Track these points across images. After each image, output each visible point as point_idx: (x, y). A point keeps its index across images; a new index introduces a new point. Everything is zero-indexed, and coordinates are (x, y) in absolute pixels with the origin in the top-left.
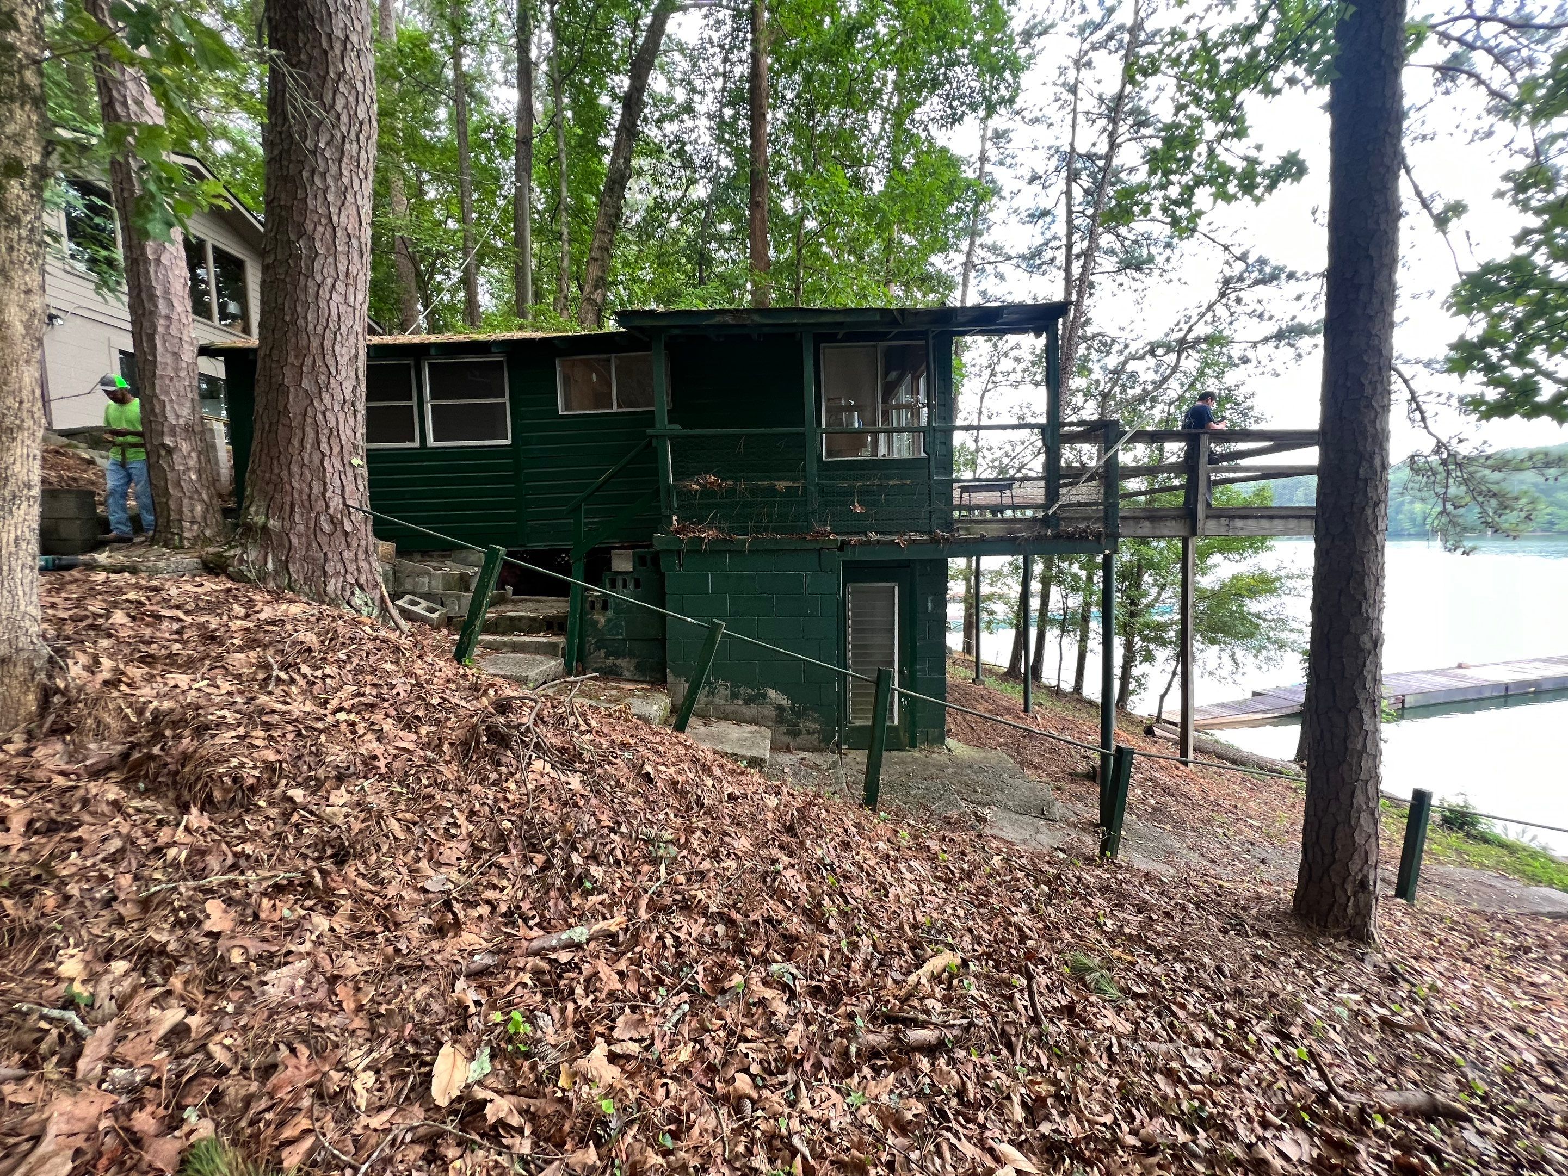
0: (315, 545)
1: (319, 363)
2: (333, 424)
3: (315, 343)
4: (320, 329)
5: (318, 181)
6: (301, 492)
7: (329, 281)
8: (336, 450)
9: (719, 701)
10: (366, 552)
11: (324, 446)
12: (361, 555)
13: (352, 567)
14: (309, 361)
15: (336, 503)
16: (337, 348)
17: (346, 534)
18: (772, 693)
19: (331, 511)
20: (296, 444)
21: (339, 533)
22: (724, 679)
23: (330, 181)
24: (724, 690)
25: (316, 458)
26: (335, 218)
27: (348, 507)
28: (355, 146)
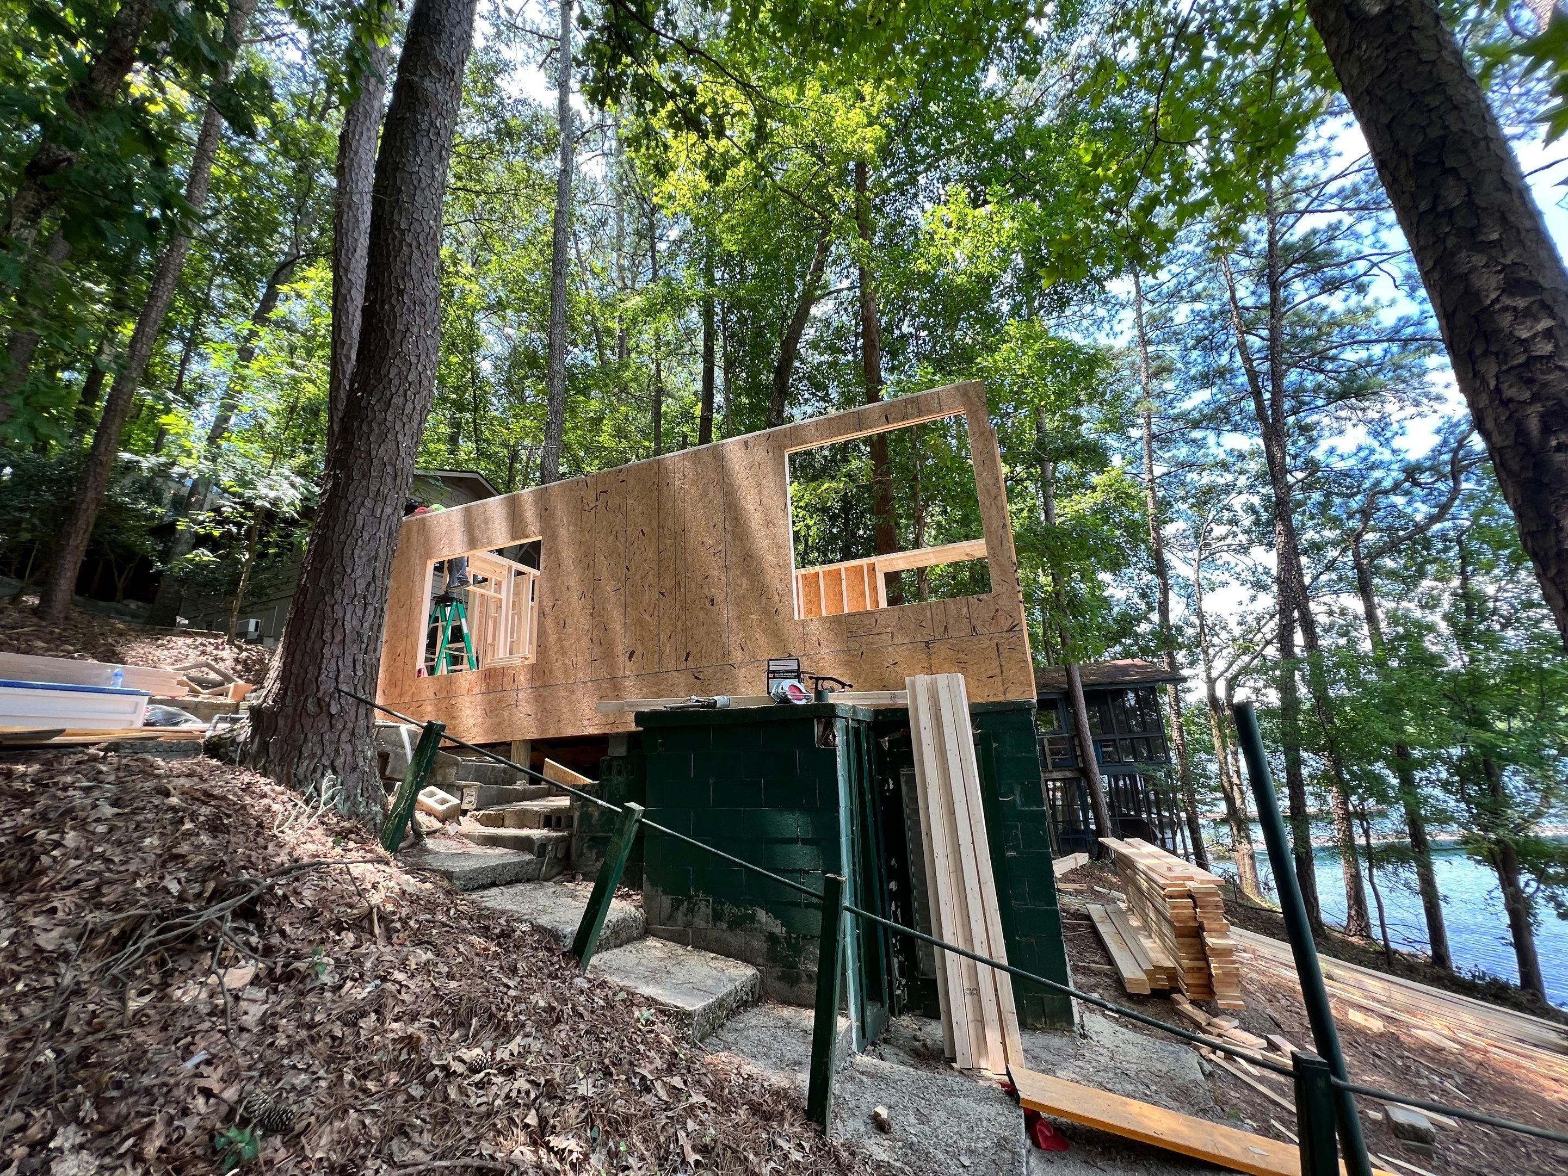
0: (297, 726)
1: (337, 564)
2: (340, 615)
3: (336, 549)
4: (343, 537)
5: (365, 427)
6: (297, 676)
7: (359, 500)
8: (339, 638)
9: (699, 922)
10: (353, 734)
11: (327, 634)
12: (345, 737)
13: (329, 749)
14: (329, 564)
15: (327, 685)
16: (357, 552)
17: (331, 716)
18: (762, 915)
19: (320, 694)
20: (303, 634)
21: (324, 715)
22: (707, 893)
23: (375, 426)
24: (704, 909)
25: (317, 647)
26: (374, 453)
27: (339, 691)
28: (402, 399)
